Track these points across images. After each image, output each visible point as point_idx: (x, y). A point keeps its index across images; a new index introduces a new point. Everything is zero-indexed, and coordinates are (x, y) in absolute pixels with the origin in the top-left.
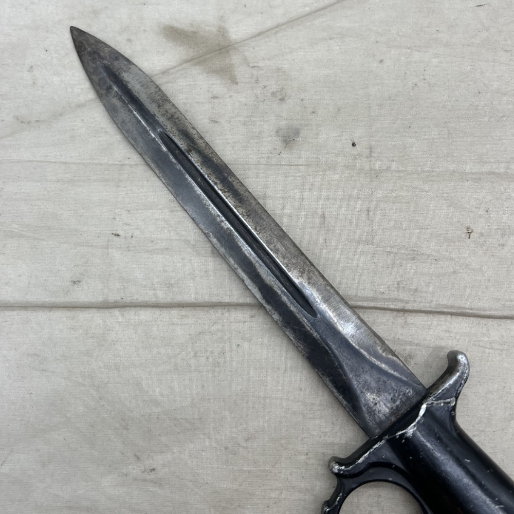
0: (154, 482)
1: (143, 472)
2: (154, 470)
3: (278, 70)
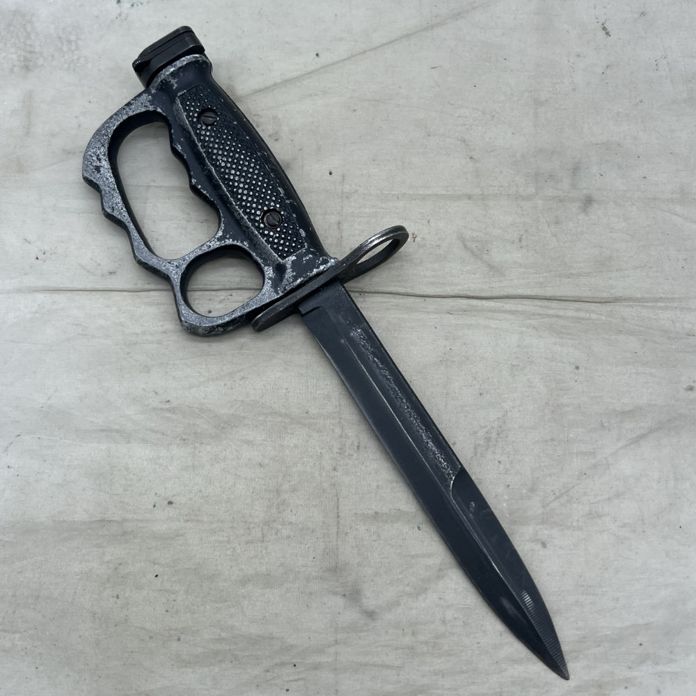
0: (169, 410)
1: (160, 403)
2: (169, 401)
3: (275, 118)
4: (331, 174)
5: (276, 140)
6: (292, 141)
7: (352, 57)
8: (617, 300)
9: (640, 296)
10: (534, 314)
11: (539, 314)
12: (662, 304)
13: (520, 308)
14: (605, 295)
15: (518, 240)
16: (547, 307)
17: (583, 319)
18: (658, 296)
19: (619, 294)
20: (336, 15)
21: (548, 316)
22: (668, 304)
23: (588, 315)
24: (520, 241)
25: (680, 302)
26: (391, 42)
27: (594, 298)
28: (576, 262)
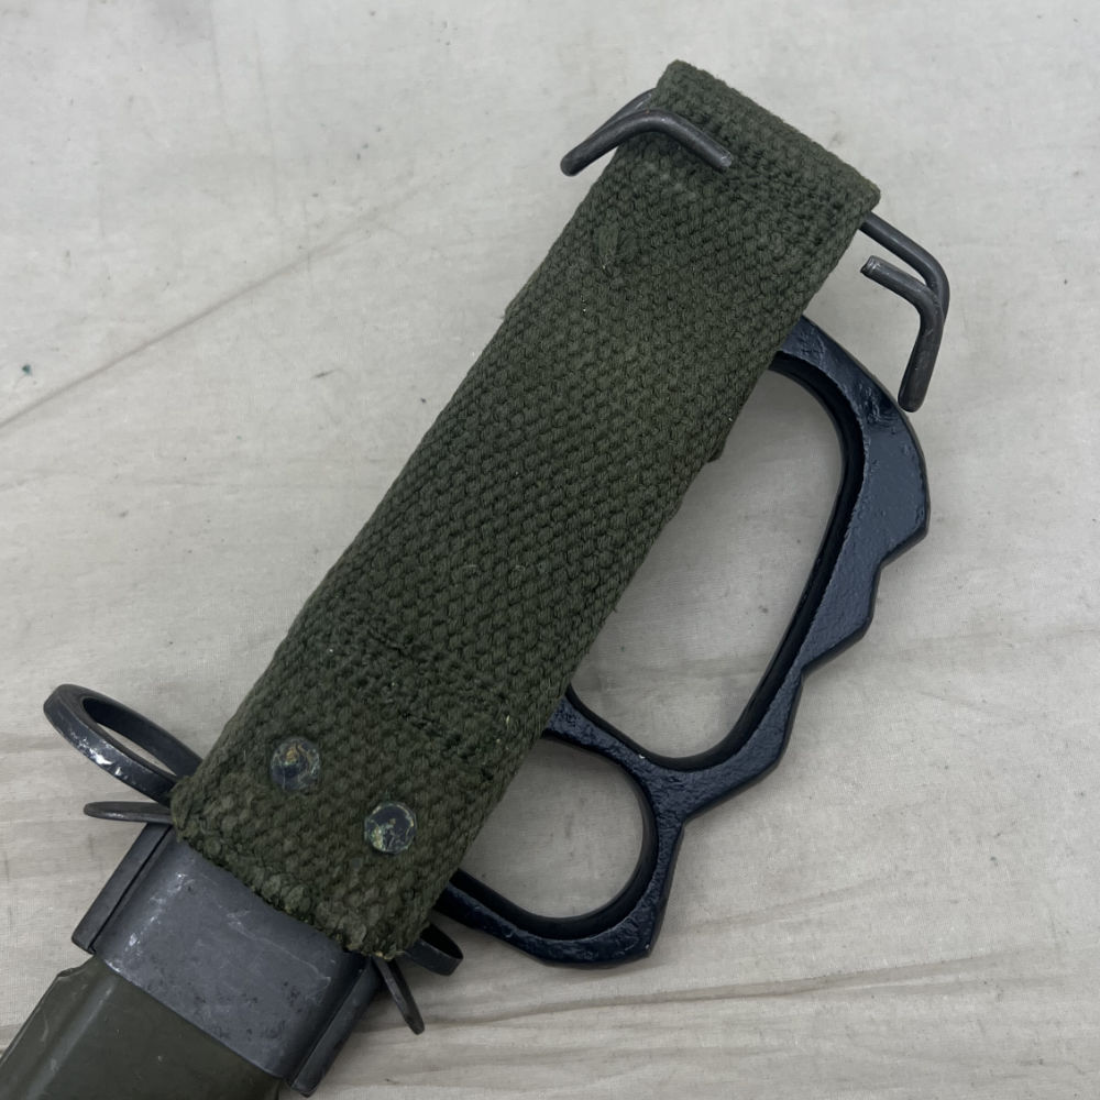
7: (113, 364)
8: (826, 983)
10: (614, 1056)
11: (627, 1054)
12: (950, 978)
13: (580, 1039)
14: (796, 973)
15: (562, 832)
16: (647, 1027)
17: (744, 1052)
18: (934, 957)
19: (832, 966)
20: (68, 254)
21: (651, 1055)
22: (963, 976)
23: (755, 1041)
25: (995, 965)
26: (208, 312)
27: (768, 984)
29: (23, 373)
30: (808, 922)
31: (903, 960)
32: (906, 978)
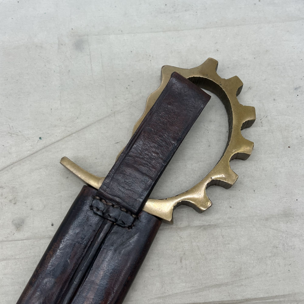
3: (13, 188)
4: (52, 225)
5: (15, 204)
6: (26, 203)
7: (64, 138)
8: (247, 301)
9: (262, 296)
12: (278, 300)
14: (239, 298)
15: (179, 261)
18: (274, 295)
22: (281, 299)
24: (181, 262)
25: (289, 297)
27: (232, 301)
28: (219, 275)
29: (39, 139)
30: (242, 285)
31: (267, 295)
32: (267, 299)
